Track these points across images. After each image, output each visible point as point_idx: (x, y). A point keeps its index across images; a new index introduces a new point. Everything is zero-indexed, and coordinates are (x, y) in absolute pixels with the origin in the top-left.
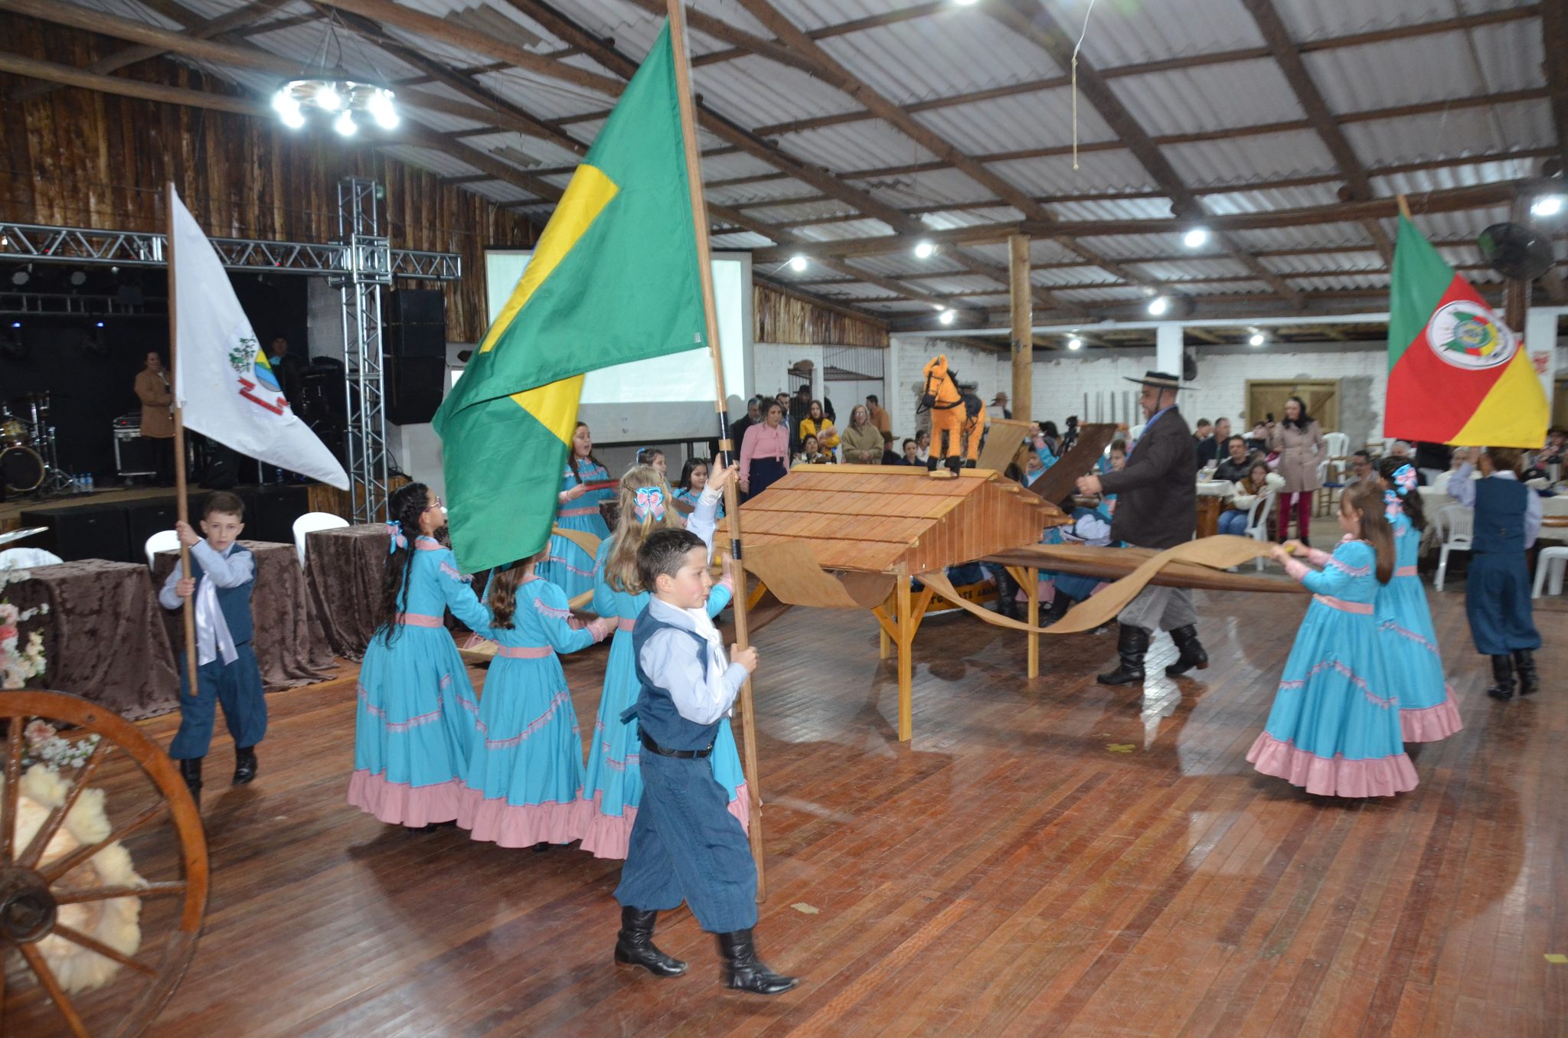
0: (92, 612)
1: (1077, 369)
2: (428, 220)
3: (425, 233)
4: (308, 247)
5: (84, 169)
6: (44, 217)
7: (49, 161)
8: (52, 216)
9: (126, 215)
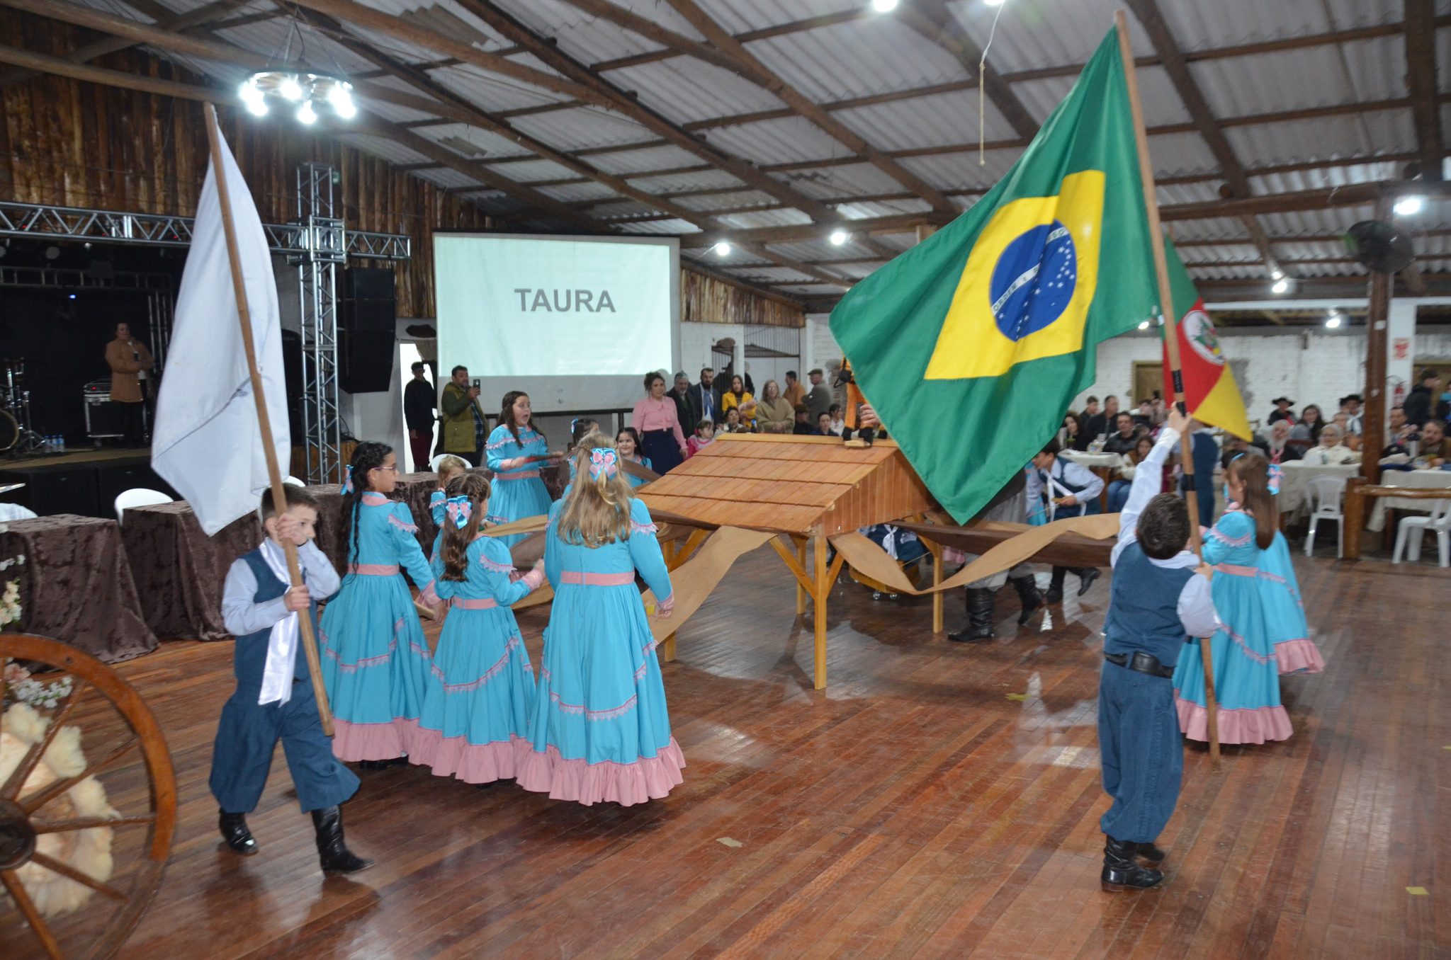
0: (65, 564)
2: (381, 204)
3: (378, 216)
4: (269, 227)
5: (60, 150)
6: (22, 196)
7: (27, 143)
8: (29, 194)
9: (99, 194)
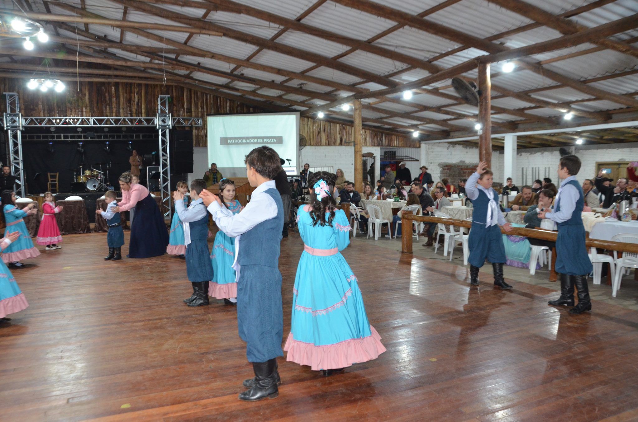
1: (528, 157)
2: (201, 107)
4: (142, 118)
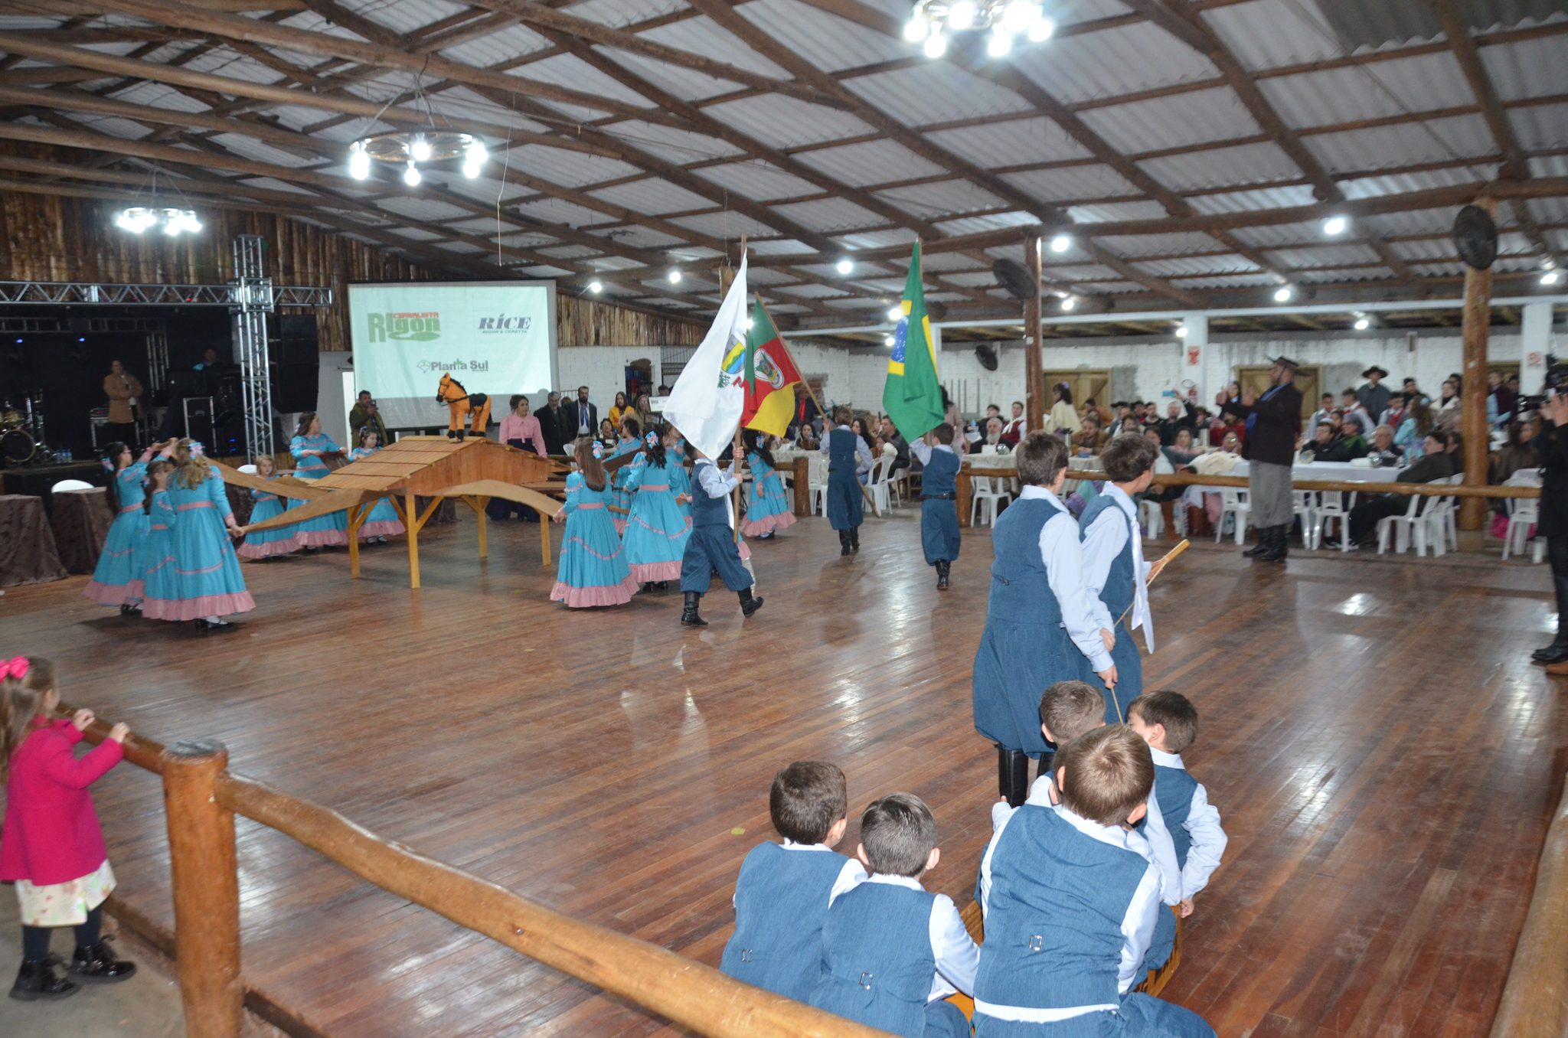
0: (5, 523)
2: (313, 261)
3: (310, 269)
4: (208, 288)
5: (46, 238)
6: (17, 276)
7: (21, 235)
8: (23, 272)
9: (78, 268)
